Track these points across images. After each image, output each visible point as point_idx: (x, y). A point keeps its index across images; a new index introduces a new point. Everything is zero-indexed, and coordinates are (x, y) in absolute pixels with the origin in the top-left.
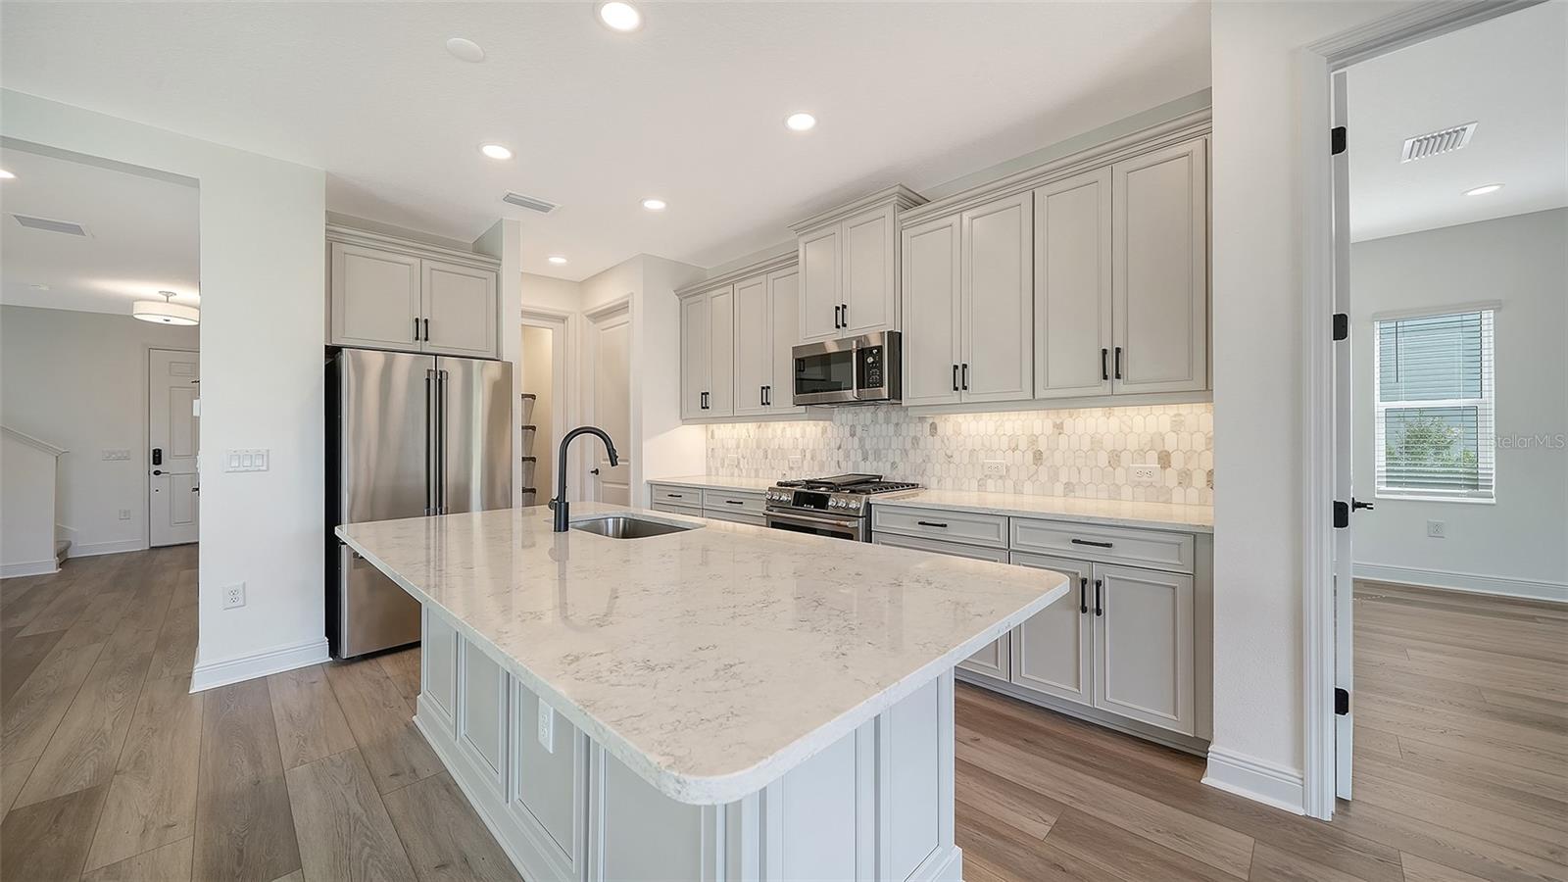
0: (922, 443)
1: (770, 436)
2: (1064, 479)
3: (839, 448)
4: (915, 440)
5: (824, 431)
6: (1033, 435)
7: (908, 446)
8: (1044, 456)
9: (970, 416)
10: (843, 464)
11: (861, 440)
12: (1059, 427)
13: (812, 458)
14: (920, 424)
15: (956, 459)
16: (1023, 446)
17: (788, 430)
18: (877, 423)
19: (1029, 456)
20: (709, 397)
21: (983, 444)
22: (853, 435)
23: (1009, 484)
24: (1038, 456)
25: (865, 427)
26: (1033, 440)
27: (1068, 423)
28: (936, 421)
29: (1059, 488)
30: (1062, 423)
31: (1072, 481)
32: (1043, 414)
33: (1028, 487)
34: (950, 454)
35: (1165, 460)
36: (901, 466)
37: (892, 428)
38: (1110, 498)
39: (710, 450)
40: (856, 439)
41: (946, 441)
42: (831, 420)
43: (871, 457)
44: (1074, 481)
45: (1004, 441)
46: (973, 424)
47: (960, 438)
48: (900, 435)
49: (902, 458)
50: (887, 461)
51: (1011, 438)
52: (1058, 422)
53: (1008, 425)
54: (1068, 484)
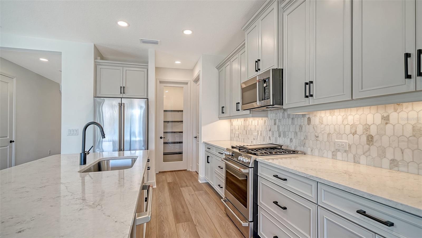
0: (303, 129)
1: (248, 125)
2: (390, 156)
3: (270, 130)
4: (301, 127)
5: (265, 122)
6: (366, 124)
7: (297, 130)
8: (375, 140)
9: (328, 112)
10: (271, 138)
11: (278, 127)
12: (386, 119)
13: (261, 135)
14: (303, 118)
15: (320, 138)
16: (360, 130)
17: (253, 121)
18: (284, 118)
19: (364, 138)
21: (335, 130)
22: (275, 124)
23: (351, 156)
24: (370, 139)
25: (280, 120)
26: (367, 128)
27: (394, 116)
28: (311, 116)
29: (386, 162)
30: (388, 116)
31: (396, 158)
32: (373, 109)
33: (363, 159)
34: (317, 135)
36: (294, 140)
37: (290, 121)
39: (231, 130)
40: (276, 126)
41: (315, 127)
42: (267, 117)
43: (282, 136)
44: (398, 157)
45: (348, 127)
46: (330, 117)
47: (323, 126)
48: (294, 124)
49: (295, 137)
50: (288, 138)
51: (352, 126)
52: (385, 115)
53: (350, 118)
54: (393, 161)
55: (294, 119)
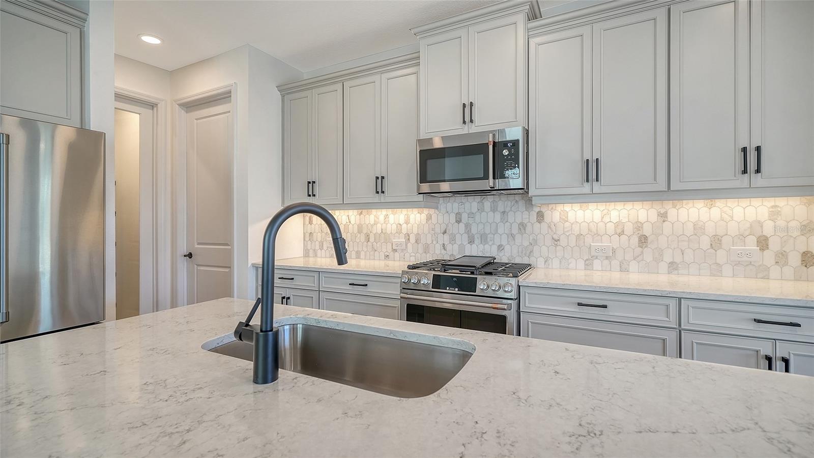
0: (529, 229)
1: (372, 222)
2: (668, 258)
3: (445, 232)
4: (522, 226)
5: (429, 218)
6: (638, 222)
7: (515, 230)
8: (649, 240)
9: (576, 207)
10: (449, 247)
11: (468, 226)
12: (663, 216)
13: (416, 242)
14: (527, 213)
15: (563, 242)
16: (629, 229)
17: (391, 217)
18: (483, 210)
19: (635, 240)
20: (316, 186)
21: (589, 230)
22: (459, 221)
23: (616, 263)
24: (643, 240)
25: (471, 215)
26: (638, 226)
27: (672, 213)
28: (543, 210)
29: (663, 267)
30: (666, 213)
31: (675, 261)
32: (647, 205)
33: (633, 266)
34: (557, 238)
35: (763, 243)
36: (507, 248)
37: (498, 216)
38: (712, 275)
39: (307, 235)
40: (462, 225)
41: (552, 226)
42: (437, 208)
43: (477, 241)
44: (678, 259)
45: (611, 227)
46: (580, 213)
47: (567, 224)
48: (507, 222)
49: (508, 242)
50: (493, 244)
51: (617, 225)
52: (662, 211)
53: (614, 214)
54: (672, 263)
55: (506, 213)
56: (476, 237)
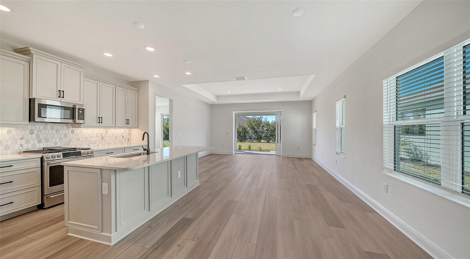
0: (68, 135)
2: (108, 142)
4: (65, 135)
6: (101, 133)
7: (62, 136)
12: (107, 132)
15: (81, 140)
19: (101, 138)
21: (89, 135)
23: (96, 144)
24: (103, 138)
26: (101, 134)
28: (74, 129)
30: (107, 131)
33: (100, 145)
37: (54, 132)
38: (115, 145)
41: (77, 135)
43: (43, 141)
44: (110, 142)
45: (95, 135)
46: (86, 131)
47: (82, 134)
48: (59, 133)
49: (59, 141)
50: (52, 142)
51: (96, 134)
52: (106, 130)
53: (96, 131)
54: (108, 143)
55: (58, 130)
56: (42, 140)
